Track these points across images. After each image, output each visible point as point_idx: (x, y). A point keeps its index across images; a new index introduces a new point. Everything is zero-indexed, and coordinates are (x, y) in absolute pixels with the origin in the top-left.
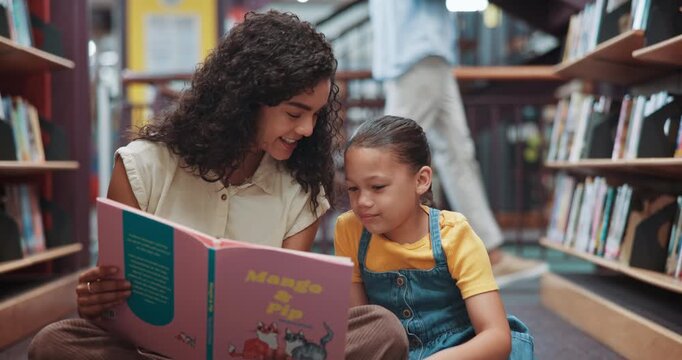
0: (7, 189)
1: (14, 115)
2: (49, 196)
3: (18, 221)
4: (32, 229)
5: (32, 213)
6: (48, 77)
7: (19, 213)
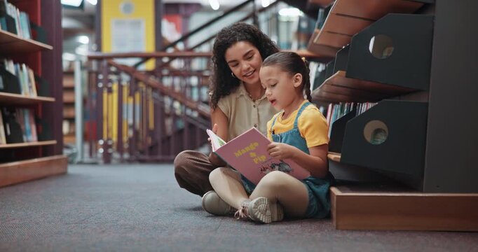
0: (17, 110)
1: (20, 73)
2: (40, 115)
3: (22, 127)
4: (30, 132)
5: (30, 123)
6: (40, 54)
7: (24, 123)
